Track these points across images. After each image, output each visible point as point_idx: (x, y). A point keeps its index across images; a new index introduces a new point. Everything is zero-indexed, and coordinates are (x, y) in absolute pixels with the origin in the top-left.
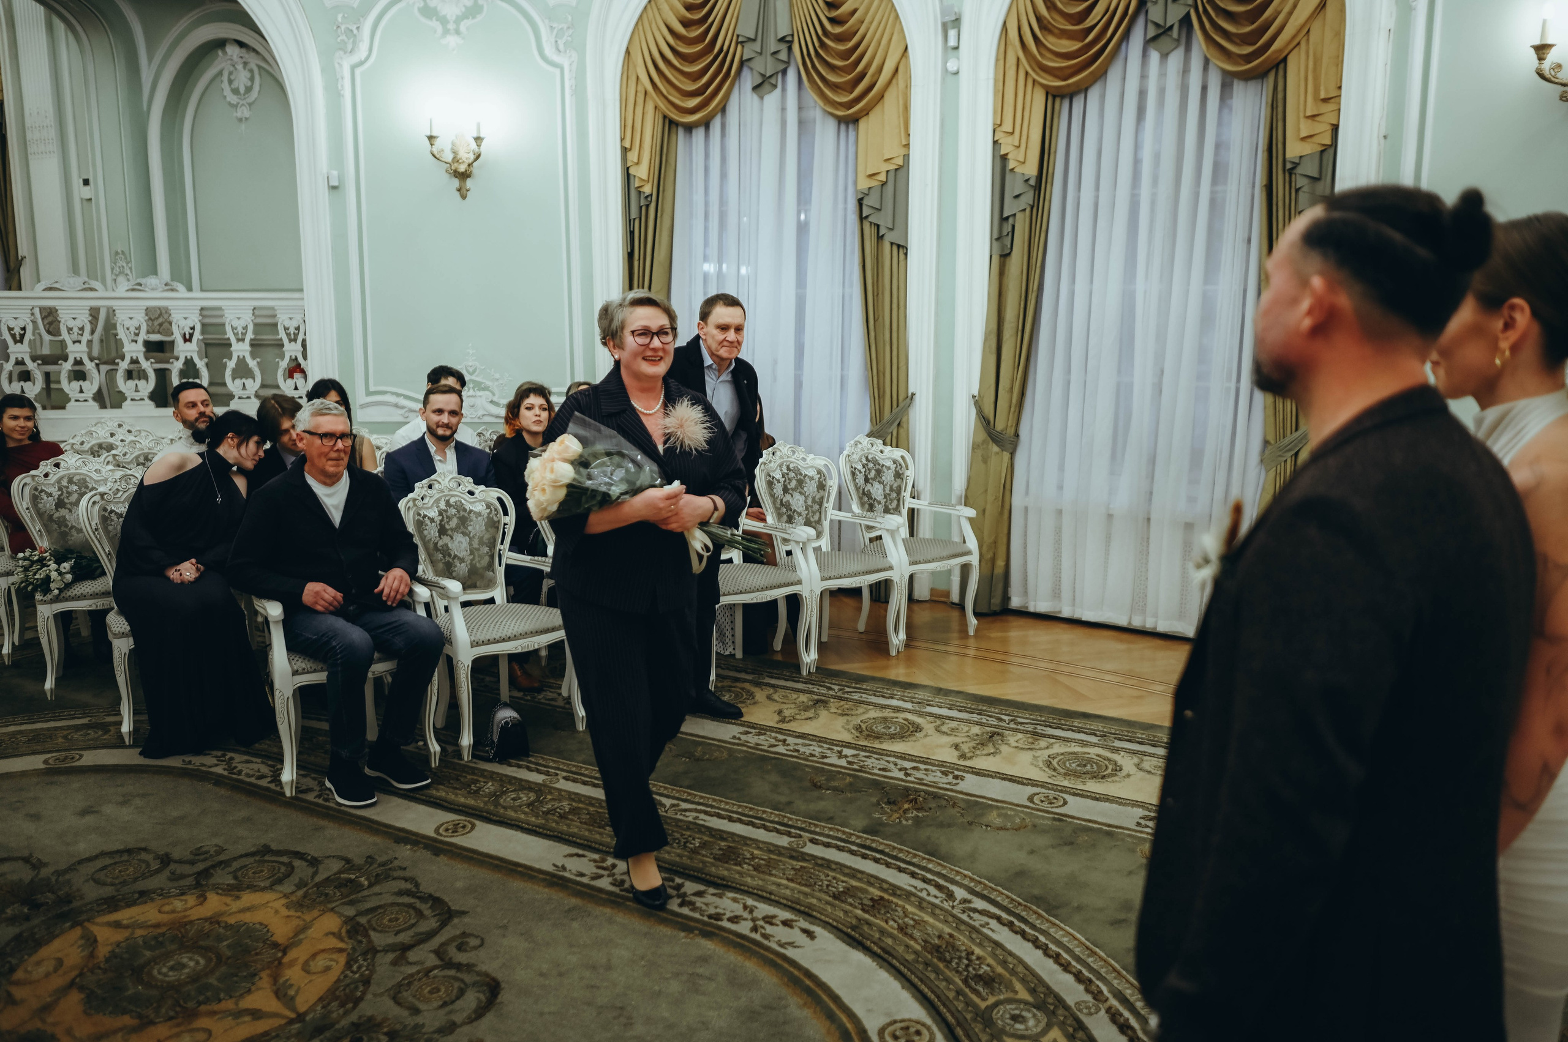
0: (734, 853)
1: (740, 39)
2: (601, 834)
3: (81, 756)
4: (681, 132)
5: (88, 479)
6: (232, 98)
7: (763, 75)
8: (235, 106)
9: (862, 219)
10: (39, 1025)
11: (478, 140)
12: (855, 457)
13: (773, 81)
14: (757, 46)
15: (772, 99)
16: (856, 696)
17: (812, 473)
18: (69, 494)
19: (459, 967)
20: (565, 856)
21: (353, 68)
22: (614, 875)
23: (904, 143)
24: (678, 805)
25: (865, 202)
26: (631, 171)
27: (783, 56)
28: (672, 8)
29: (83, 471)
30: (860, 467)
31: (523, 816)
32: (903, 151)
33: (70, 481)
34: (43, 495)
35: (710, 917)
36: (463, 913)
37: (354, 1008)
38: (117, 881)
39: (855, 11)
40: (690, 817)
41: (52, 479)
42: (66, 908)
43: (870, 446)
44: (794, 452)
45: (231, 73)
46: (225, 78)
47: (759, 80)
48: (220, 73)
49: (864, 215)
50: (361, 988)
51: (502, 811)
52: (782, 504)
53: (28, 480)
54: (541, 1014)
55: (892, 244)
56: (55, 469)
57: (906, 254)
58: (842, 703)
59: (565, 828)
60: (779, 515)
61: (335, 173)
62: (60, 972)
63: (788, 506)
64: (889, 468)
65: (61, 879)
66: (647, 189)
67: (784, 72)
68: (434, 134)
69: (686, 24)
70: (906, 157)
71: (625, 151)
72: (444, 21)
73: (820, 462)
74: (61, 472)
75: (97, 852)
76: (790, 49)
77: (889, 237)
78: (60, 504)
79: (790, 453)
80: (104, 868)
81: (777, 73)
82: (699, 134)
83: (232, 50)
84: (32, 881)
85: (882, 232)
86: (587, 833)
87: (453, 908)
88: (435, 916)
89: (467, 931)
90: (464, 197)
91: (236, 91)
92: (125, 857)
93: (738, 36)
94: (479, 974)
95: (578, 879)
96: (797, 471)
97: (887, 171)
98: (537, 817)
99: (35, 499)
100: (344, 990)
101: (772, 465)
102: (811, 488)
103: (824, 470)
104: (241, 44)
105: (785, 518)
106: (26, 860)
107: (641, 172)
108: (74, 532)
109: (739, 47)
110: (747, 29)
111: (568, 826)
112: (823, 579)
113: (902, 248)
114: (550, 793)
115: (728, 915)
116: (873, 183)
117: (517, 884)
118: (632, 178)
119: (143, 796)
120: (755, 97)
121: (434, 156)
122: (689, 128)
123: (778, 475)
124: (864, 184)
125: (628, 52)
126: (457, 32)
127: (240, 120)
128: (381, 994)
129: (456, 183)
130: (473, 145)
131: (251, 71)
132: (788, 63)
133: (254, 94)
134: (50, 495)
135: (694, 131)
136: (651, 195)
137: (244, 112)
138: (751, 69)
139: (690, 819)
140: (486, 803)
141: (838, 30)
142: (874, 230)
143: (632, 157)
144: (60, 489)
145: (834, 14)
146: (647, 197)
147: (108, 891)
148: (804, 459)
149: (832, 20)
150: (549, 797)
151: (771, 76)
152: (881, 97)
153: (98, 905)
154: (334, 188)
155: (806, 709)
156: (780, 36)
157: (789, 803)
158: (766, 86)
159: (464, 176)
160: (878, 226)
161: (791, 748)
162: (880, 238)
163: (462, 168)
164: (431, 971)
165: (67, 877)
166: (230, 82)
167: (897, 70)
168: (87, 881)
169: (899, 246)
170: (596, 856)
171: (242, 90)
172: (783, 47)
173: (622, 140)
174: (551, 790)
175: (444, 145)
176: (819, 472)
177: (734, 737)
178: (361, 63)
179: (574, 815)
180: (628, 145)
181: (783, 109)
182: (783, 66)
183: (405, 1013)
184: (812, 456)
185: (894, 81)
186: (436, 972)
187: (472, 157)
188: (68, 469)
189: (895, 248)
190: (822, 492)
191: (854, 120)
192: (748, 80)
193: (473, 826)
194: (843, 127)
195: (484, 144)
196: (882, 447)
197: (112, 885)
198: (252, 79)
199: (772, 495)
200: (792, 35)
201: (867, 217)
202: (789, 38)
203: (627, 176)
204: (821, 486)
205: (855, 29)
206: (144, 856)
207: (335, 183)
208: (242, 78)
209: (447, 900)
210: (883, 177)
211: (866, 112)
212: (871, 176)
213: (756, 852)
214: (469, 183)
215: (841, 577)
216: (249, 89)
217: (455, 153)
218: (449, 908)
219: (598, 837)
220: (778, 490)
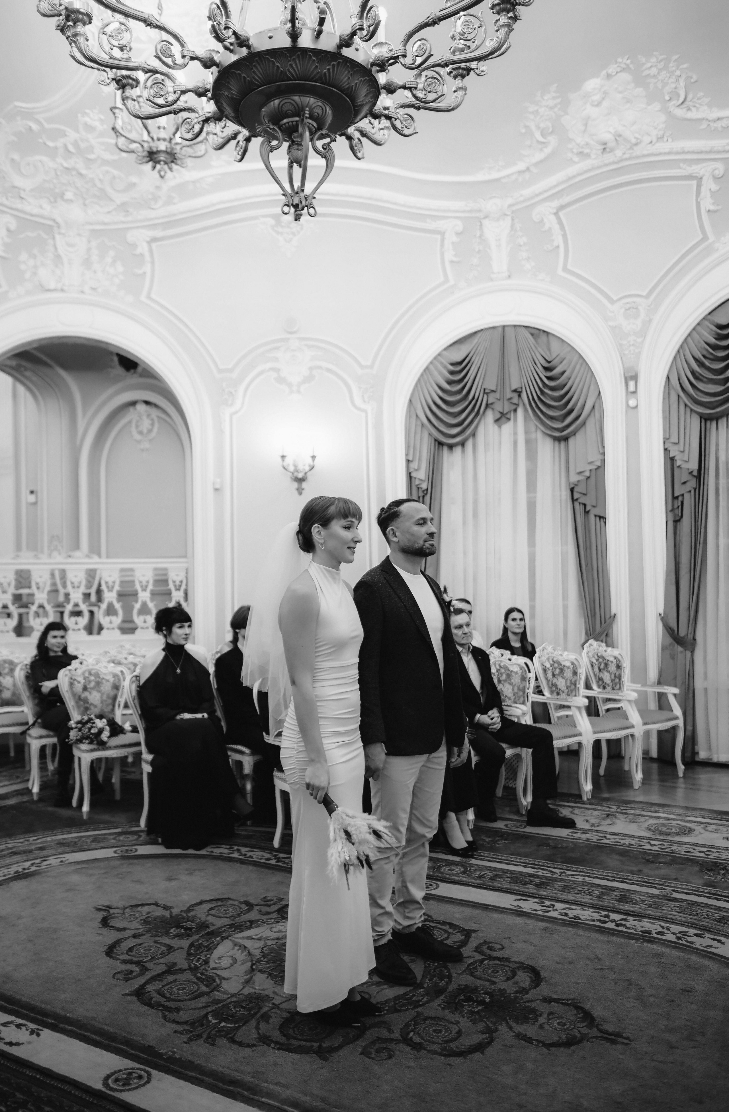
0: (628, 898)
1: (486, 391)
2: (528, 888)
3: (136, 850)
4: (445, 449)
5: (99, 672)
6: (138, 437)
7: (502, 413)
8: (139, 442)
9: (573, 500)
10: (253, 990)
11: (314, 457)
12: (591, 654)
13: (508, 416)
14: (497, 395)
15: (507, 427)
16: (632, 812)
17: (568, 664)
18: (90, 682)
19: (498, 958)
20: (515, 900)
21: (231, 415)
22: (556, 910)
23: (601, 451)
24: (564, 873)
25: (576, 489)
26: (413, 475)
27: (515, 400)
28: (440, 373)
29: (96, 667)
30: (594, 661)
31: (465, 879)
32: (600, 457)
33: (90, 674)
34: (76, 683)
35: (641, 931)
36: (475, 931)
37: (450, 981)
38: (228, 916)
39: (563, 373)
40: (580, 879)
41: (79, 672)
42: (208, 930)
43: (597, 647)
44: (555, 650)
45: (138, 421)
46: (133, 425)
47: (498, 416)
48: (130, 422)
49: (575, 498)
50: (445, 971)
51: (448, 876)
52: (552, 684)
53: (67, 672)
54: (577, 983)
55: (596, 516)
56: (80, 666)
57: (605, 523)
58: (626, 816)
59: (499, 885)
60: (552, 692)
61: (218, 480)
62: (239, 963)
63: (555, 685)
64: (612, 662)
65: (189, 915)
66: (424, 486)
67: (515, 410)
68: (285, 454)
69: (450, 383)
70: (603, 461)
71: (408, 461)
72: (290, 385)
73: (572, 657)
74: (84, 667)
75: (198, 901)
76: (519, 396)
77: (593, 512)
78: (85, 689)
79: (552, 651)
80: (211, 909)
81: (510, 412)
82: (458, 450)
83: (141, 408)
84: (171, 916)
85: (588, 508)
86: (517, 888)
87: (466, 928)
88: (457, 932)
89: (487, 940)
90: (300, 494)
91: (141, 433)
92: (220, 903)
93: (485, 390)
94: (515, 962)
95: (535, 912)
96: (559, 664)
97: (590, 470)
98: (475, 879)
99: (71, 684)
100: (435, 971)
101: (543, 658)
102: (568, 674)
103: (575, 662)
104: (147, 403)
105: (555, 694)
106: (156, 904)
107: (421, 474)
108: (92, 707)
109: (485, 396)
110: (491, 385)
111: (501, 884)
112: (595, 733)
113: (602, 518)
114: (473, 867)
115: (654, 931)
116: (580, 478)
117: (496, 916)
118: (413, 479)
119: (200, 870)
120: (496, 427)
121: (284, 468)
122: (451, 447)
123: (548, 665)
124: (574, 478)
125: (410, 401)
126: (299, 392)
127: (143, 450)
128: (462, 974)
129: (296, 485)
130: (310, 461)
131: (152, 420)
132: (518, 405)
133: (154, 434)
134: (79, 682)
135: (454, 449)
136: (427, 490)
137: (146, 445)
138: (493, 409)
139: (580, 880)
140: (433, 872)
141: (552, 384)
142: (582, 507)
143: (414, 465)
144: (85, 679)
145: (549, 374)
146: (423, 491)
147: (227, 921)
148: (561, 655)
149: (548, 378)
150: (473, 869)
151: (507, 413)
152: (584, 423)
153: (229, 928)
154: (216, 490)
155: (604, 819)
156: (513, 388)
157: (640, 871)
158: (503, 419)
159: (300, 480)
160: (585, 505)
161: (613, 840)
162: (587, 512)
163: (300, 476)
164: (483, 961)
165: (192, 914)
166: (137, 427)
167: (594, 407)
168: (207, 916)
169: (600, 517)
170: (537, 900)
171: (145, 431)
172: (516, 395)
173: (407, 455)
174: (472, 865)
175: (289, 461)
176: (573, 663)
177: (568, 835)
178: (236, 412)
179: (500, 878)
180: (411, 458)
181: (515, 434)
182: (514, 407)
183: (487, 984)
184: (566, 653)
185: (592, 414)
186: (486, 962)
187: (307, 468)
188: (87, 666)
189: (598, 519)
190: (575, 677)
191: (566, 439)
192: (490, 416)
193: (438, 886)
194: (557, 443)
195: (316, 459)
196: (605, 648)
197: (227, 918)
198: (153, 424)
199: (547, 678)
200: (522, 388)
201: (577, 500)
202: (520, 390)
203: (410, 477)
204: (575, 673)
205: (565, 383)
206: (231, 902)
207: (218, 486)
208: (146, 424)
209: (458, 924)
210: (587, 474)
211: (574, 433)
212: (580, 473)
213: (642, 897)
214: (304, 485)
215: (604, 732)
216: (150, 431)
217: (295, 466)
218: (463, 928)
219: (526, 890)
220: (550, 675)
